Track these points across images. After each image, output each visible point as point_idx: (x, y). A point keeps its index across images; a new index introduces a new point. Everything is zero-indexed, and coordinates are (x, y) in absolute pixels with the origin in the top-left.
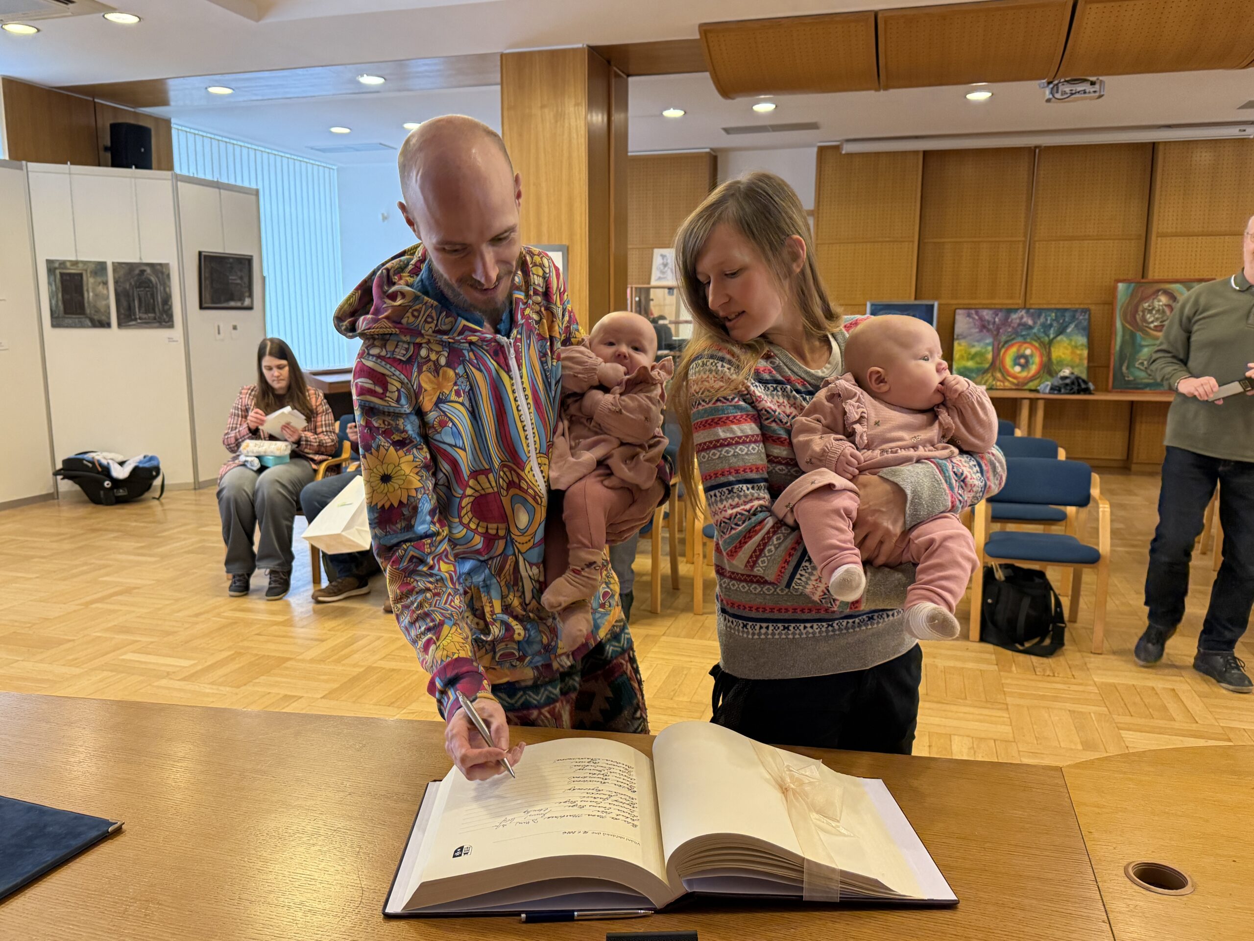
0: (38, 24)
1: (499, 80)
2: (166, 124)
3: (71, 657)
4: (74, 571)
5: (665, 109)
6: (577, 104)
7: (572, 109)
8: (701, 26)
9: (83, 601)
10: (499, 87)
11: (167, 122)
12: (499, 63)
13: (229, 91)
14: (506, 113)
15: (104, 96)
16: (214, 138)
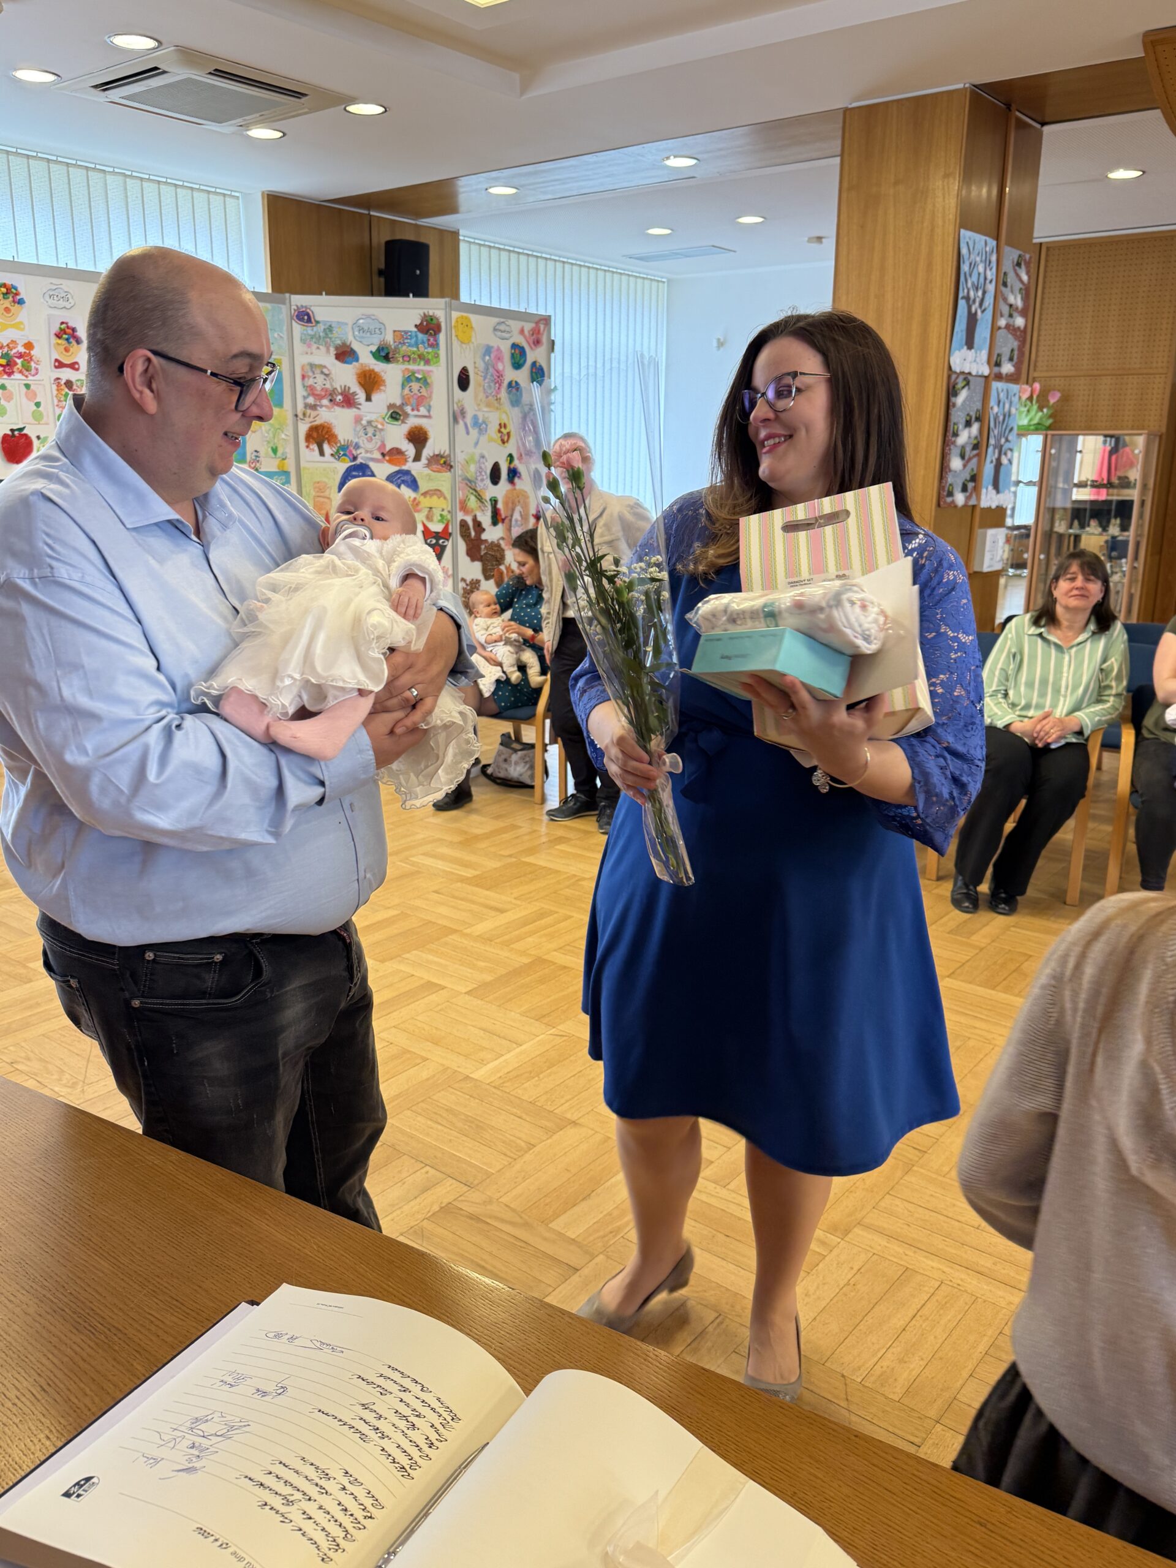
0: (284, 124)
1: (838, 150)
2: (453, 237)
5: (1111, 171)
6: (946, 176)
7: (939, 183)
8: (1147, 34)
10: (838, 160)
11: (455, 234)
12: (840, 124)
13: (513, 191)
14: (844, 195)
15: (380, 207)
16: (513, 251)
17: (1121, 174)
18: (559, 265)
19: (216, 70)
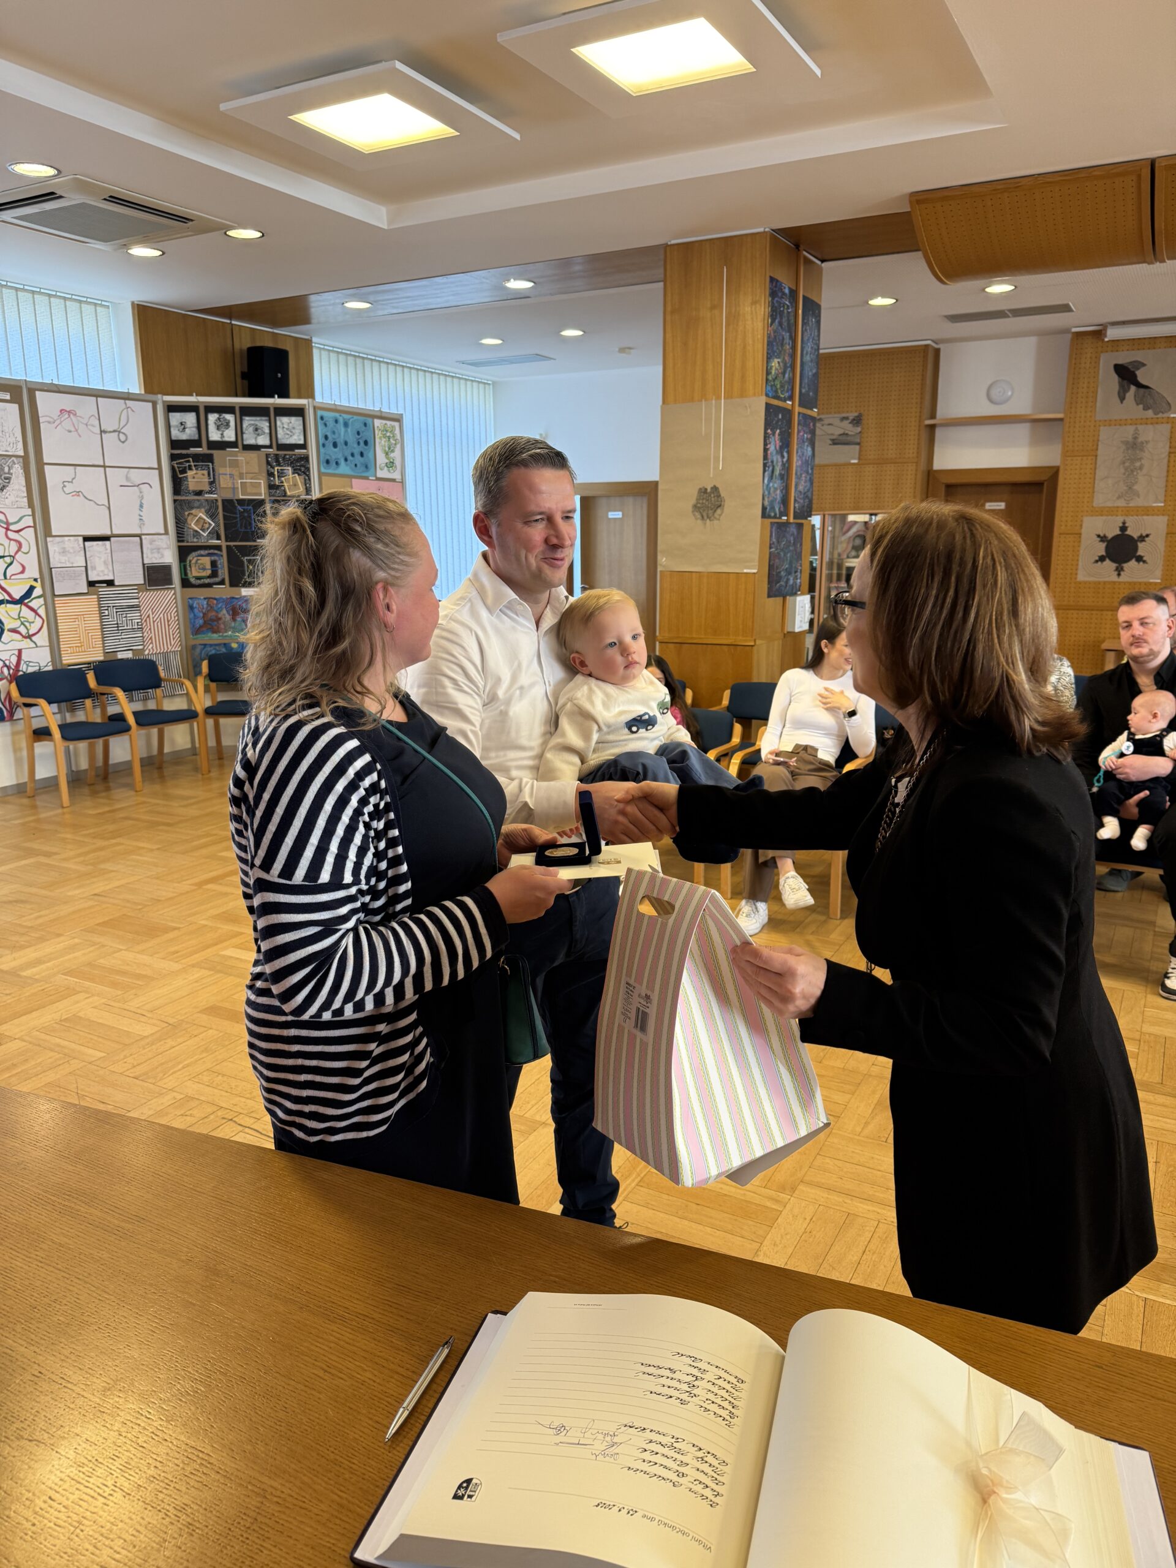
1: (661, 276)
2: (306, 345)
3: (173, 949)
4: (195, 843)
5: (872, 298)
6: (754, 303)
7: (748, 309)
8: (912, 194)
9: (196, 880)
10: (661, 285)
11: (308, 343)
12: (662, 257)
13: (367, 305)
14: (668, 318)
15: (239, 318)
16: (359, 357)
17: (879, 301)
18: (399, 369)
19: (111, 197)
